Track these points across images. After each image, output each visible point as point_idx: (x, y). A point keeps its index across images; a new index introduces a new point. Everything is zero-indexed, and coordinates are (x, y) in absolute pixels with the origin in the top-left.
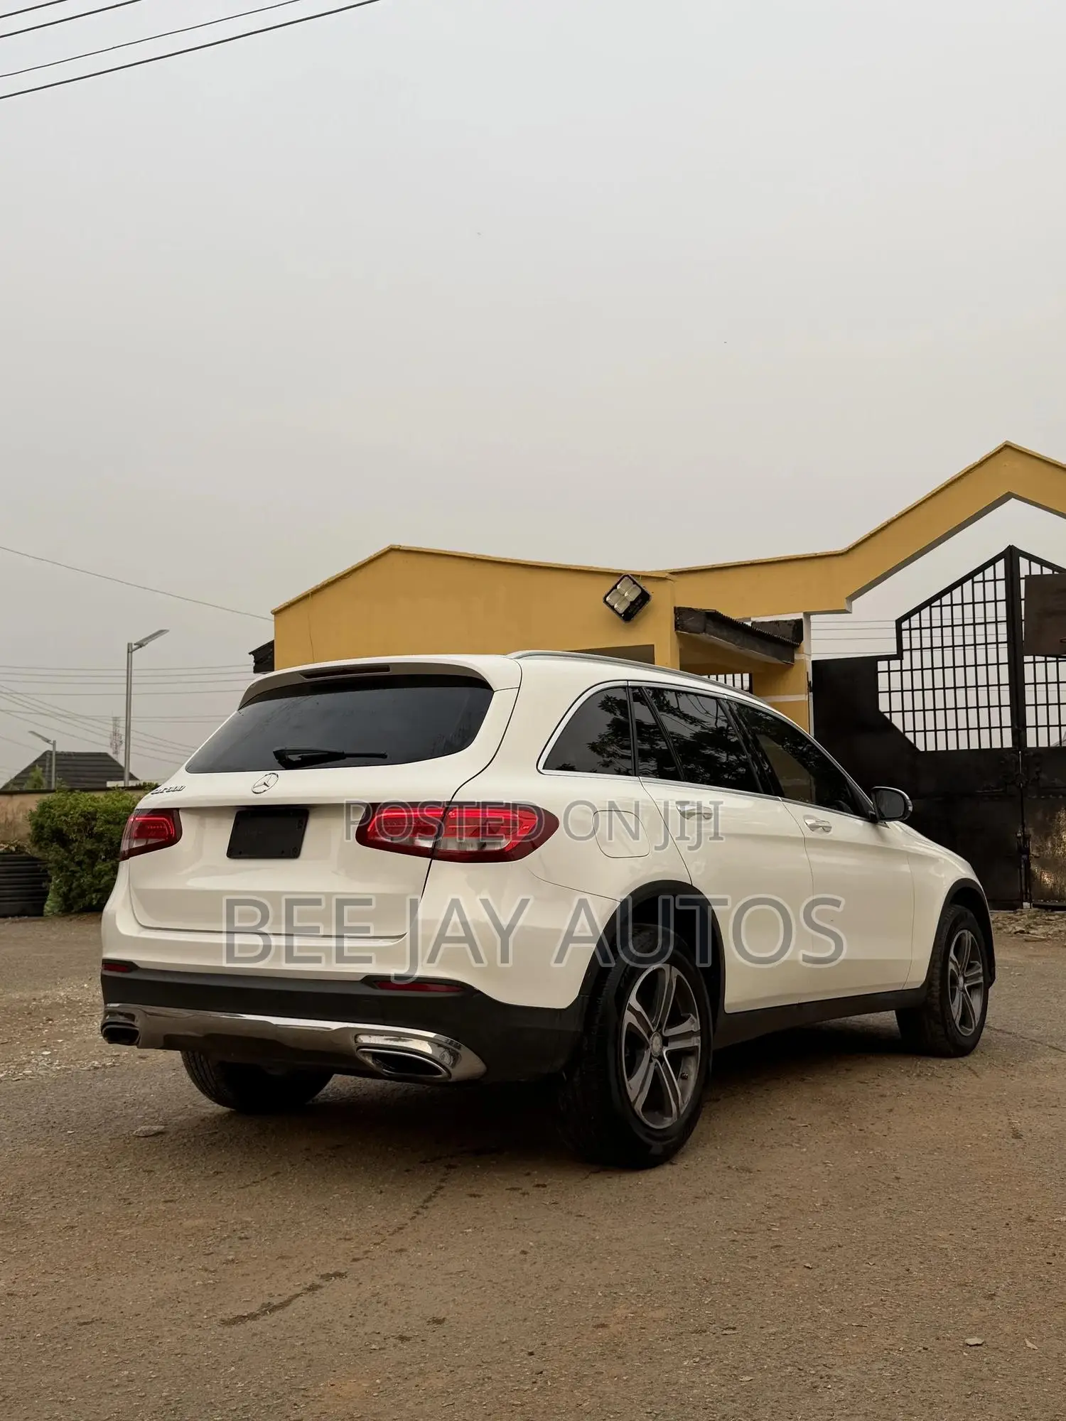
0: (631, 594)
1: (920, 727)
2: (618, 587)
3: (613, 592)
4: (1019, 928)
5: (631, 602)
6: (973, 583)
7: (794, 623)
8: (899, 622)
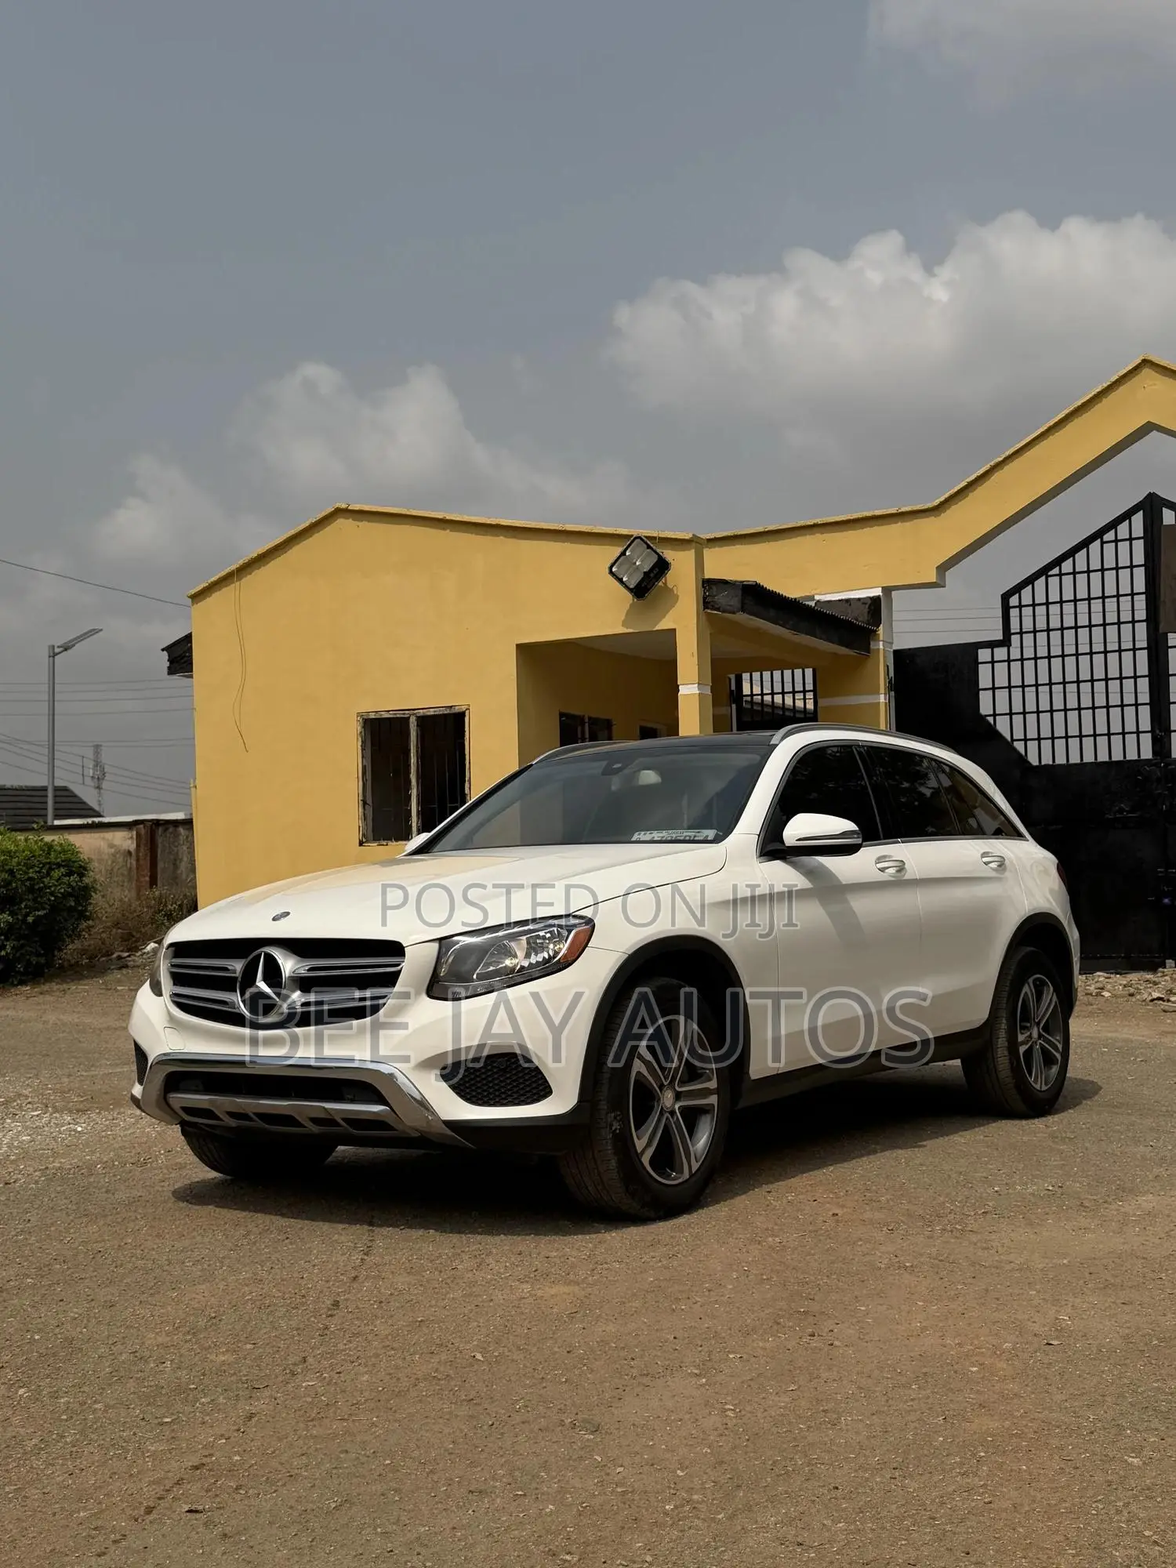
2: (628, 554)
3: (620, 560)
4: (1156, 995)
5: (645, 573)
6: (1103, 543)
7: (869, 602)
8: (1006, 597)
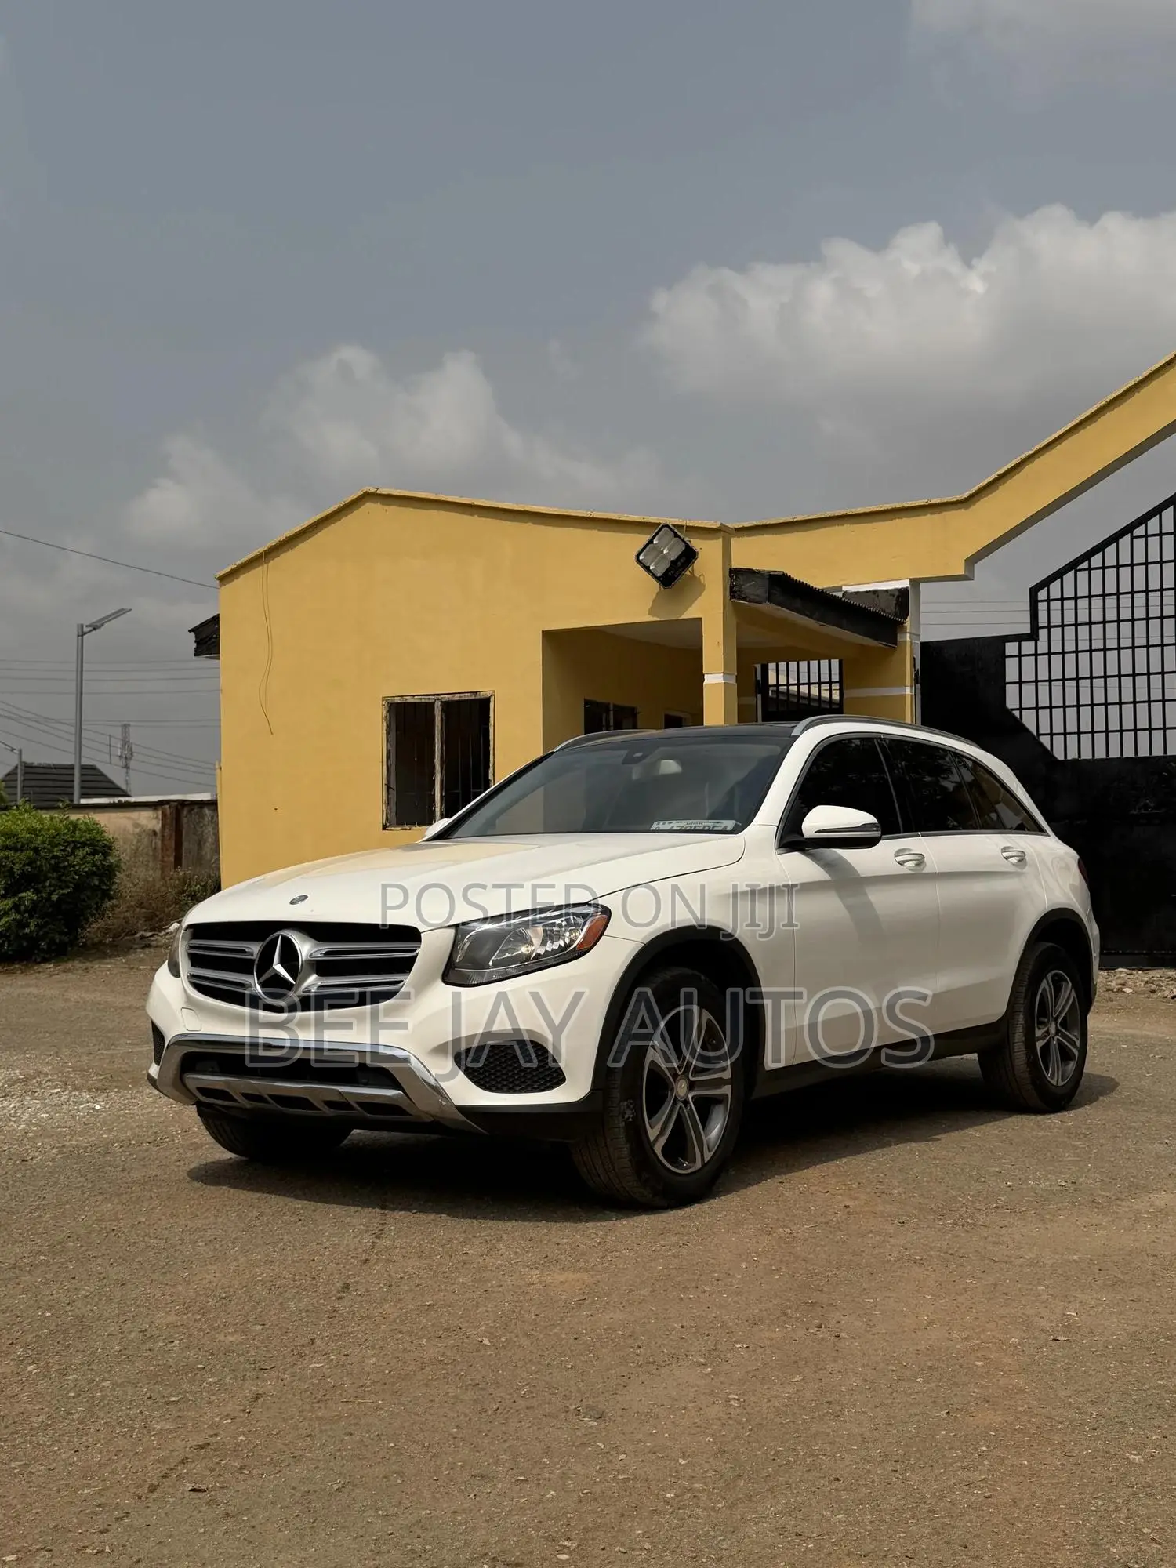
0: (670, 551)
1: (1058, 728)
2: (655, 542)
3: (648, 548)
5: (672, 561)
6: (1132, 538)
7: (897, 593)
8: (1034, 591)
